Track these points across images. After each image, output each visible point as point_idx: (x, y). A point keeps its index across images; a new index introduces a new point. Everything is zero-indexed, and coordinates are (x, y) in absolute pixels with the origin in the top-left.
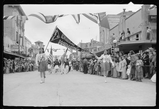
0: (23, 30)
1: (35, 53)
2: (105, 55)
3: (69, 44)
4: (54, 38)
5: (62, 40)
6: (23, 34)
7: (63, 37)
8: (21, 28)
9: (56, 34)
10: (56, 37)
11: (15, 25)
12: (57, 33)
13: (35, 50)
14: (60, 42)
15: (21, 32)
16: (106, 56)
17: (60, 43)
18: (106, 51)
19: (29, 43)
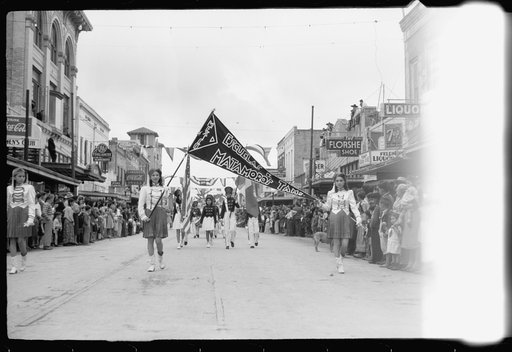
0: (71, 71)
1: (124, 168)
2: (336, 191)
3: (243, 162)
4: (202, 143)
5: (224, 149)
6: (72, 84)
7: (229, 142)
8: (59, 59)
9: (207, 132)
10: (207, 141)
11: (26, 38)
12: (212, 131)
13: (125, 156)
14: (215, 156)
15: (59, 77)
16: (339, 193)
17: (217, 160)
18: (339, 178)
19: (98, 127)
